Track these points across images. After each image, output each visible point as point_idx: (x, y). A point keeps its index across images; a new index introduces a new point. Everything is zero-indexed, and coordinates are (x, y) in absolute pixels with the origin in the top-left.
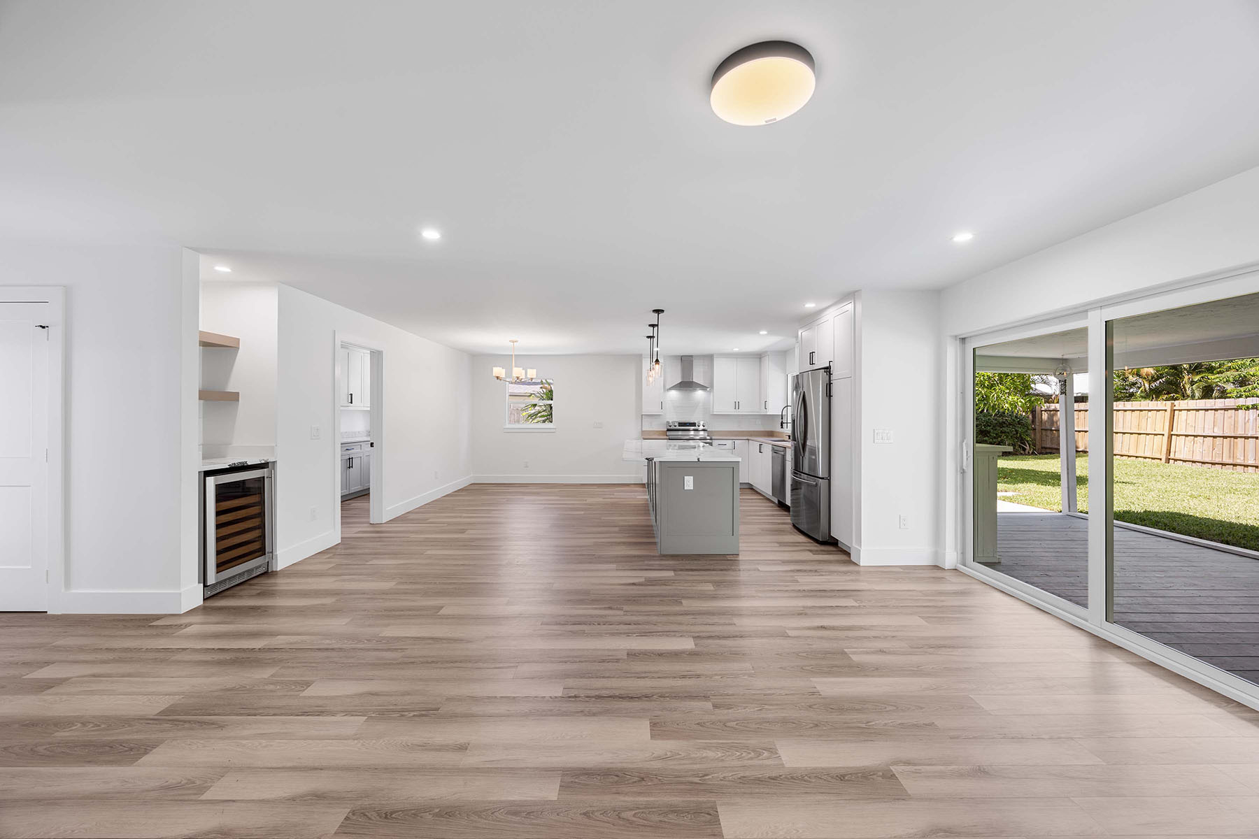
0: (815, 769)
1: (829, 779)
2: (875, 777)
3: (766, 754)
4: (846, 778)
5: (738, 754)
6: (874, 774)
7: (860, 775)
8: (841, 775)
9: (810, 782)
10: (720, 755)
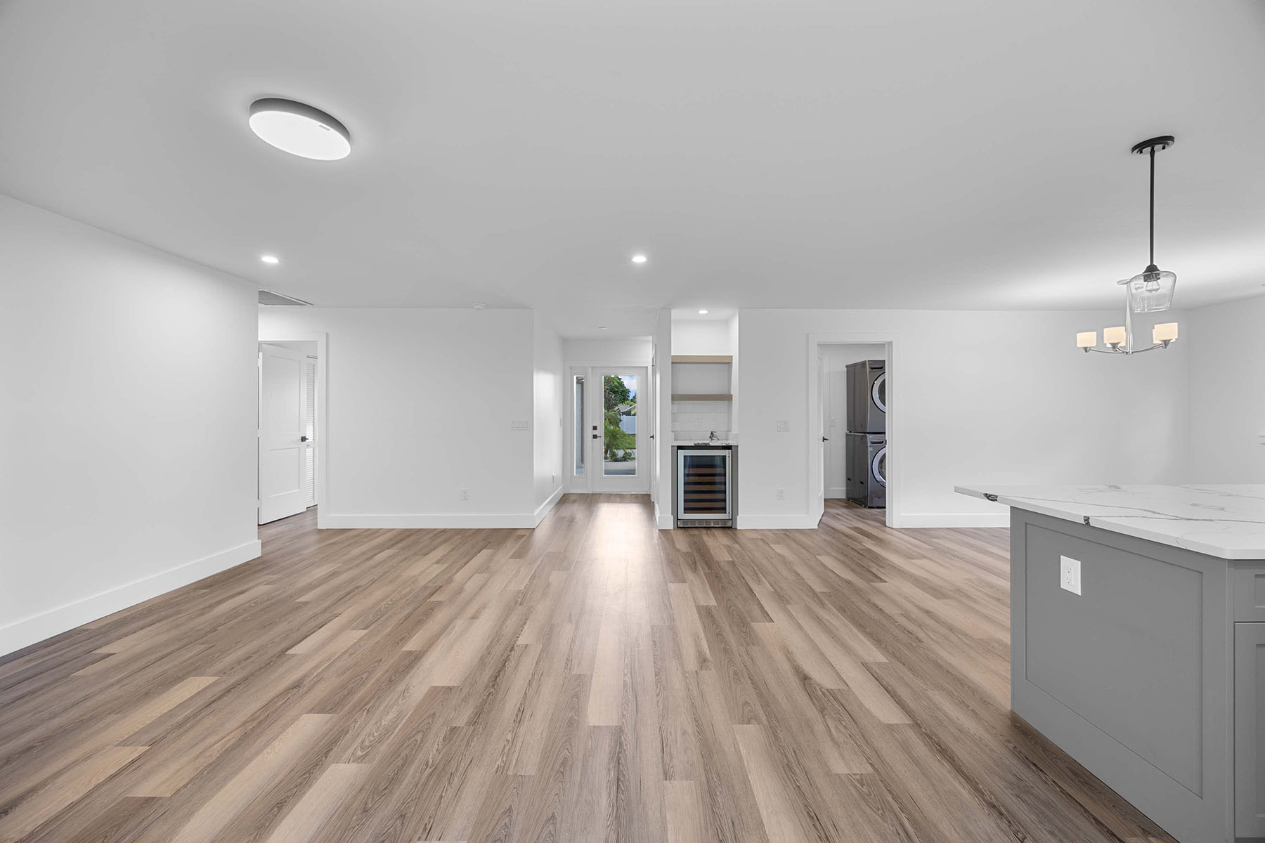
0: (310, 786)
1: (289, 794)
2: (252, 838)
3: (360, 753)
4: (276, 809)
5: (376, 734)
6: (255, 838)
7: (267, 824)
8: (283, 806)
9: (300, 777)
10: (383, 723)
